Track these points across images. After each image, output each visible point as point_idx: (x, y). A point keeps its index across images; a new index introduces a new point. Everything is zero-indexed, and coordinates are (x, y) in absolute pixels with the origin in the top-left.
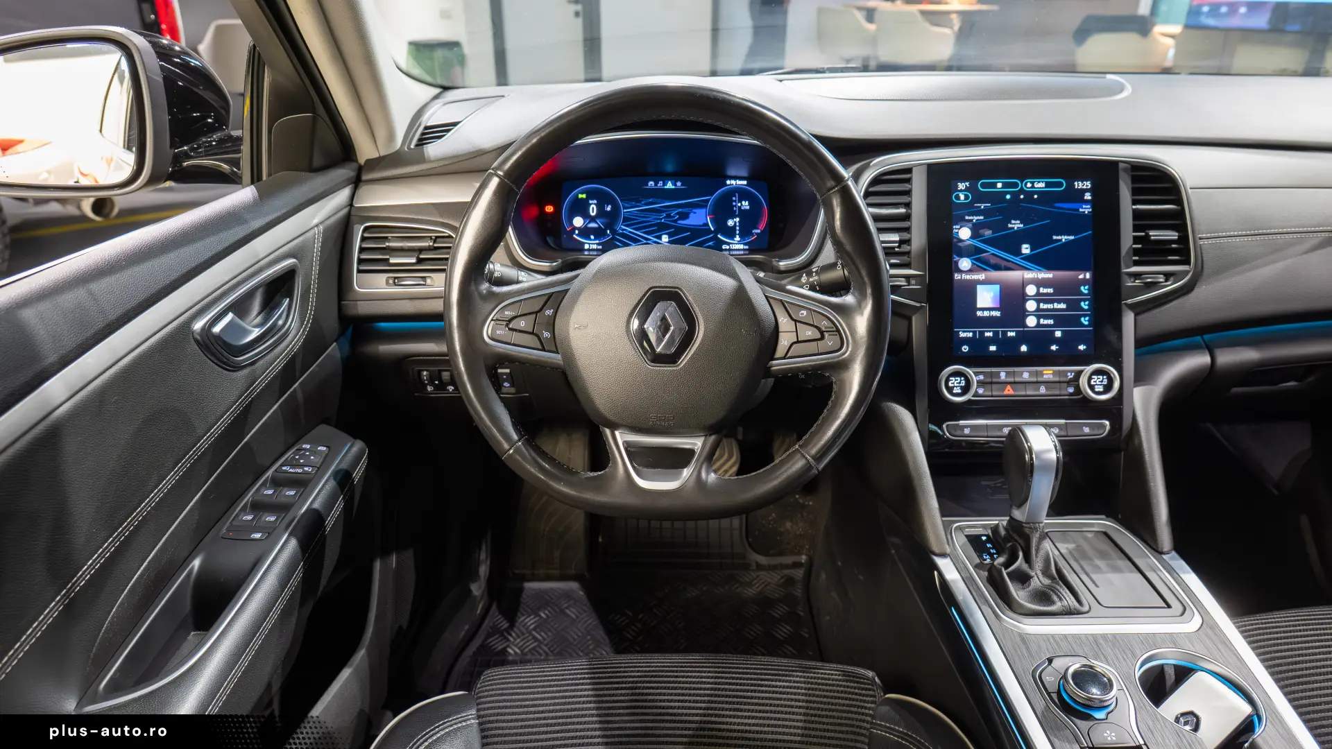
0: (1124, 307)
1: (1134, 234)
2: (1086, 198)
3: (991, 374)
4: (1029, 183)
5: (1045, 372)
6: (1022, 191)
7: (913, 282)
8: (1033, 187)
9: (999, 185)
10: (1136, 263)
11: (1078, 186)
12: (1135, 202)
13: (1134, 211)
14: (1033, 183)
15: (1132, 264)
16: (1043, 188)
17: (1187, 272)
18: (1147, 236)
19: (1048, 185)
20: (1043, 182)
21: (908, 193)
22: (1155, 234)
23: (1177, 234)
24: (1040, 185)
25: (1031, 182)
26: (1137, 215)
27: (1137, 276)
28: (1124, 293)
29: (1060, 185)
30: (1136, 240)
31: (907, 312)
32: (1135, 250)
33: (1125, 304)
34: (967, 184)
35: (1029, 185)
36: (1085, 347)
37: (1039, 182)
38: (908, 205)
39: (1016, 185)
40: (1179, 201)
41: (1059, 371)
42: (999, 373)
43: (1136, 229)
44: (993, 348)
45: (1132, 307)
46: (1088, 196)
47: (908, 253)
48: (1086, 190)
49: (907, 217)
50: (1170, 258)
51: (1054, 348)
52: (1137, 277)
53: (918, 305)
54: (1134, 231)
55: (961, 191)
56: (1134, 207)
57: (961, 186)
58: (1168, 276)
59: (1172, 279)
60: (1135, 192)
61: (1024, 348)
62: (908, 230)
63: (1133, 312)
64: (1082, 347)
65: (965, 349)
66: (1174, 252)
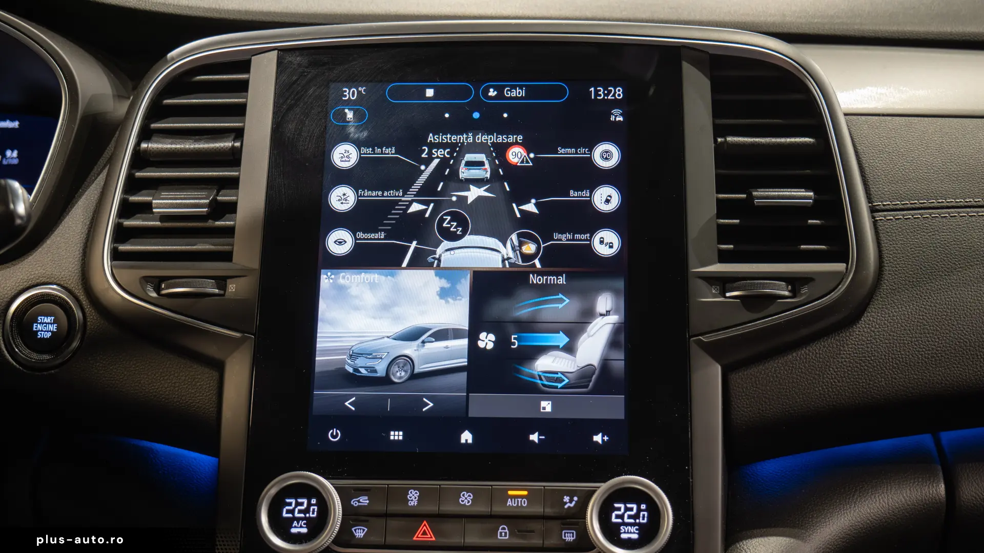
0: (695, 350)
1: (721, 196)
2: (613, 118)
3: (388, 494)
4: (491, 90)
5: (510, 493)
6: (477, 104)
7: (232, 287)
8: (500, 95)
9: (430, 93)
10: (724, 257)
11: (597, 94)
12: (719, 131)
13: (718, 148)
14: (500, 90)
15: (716, 257)
16: (522, 98)
17: (842, 276)
18: (751, 198)
19: (531, 93)
20: (521, 88)
21: (240, 111)
22: (766, 195)
23: (811, 194)
24: (518, 93)
25: (495, 88)
26: (723, 156)
27: (724, 282)
28: (696, 320)
29: (560, 93)
30: (724, 208)
31: (212, 350)
32: (720, 227)
33: (700, 344)
34: (362, 89)
35: (492, 93)
36: (606, 438)
37: (514, 87)
38: (239, 134)
39: (466, 93)
40: (817, 128)
41: (545, 491)
42: (405, 491)
43: (722, 184)
44: (396, 436)
45: (715, 351)
46: (617, 116)
47: (229, 232)
48: (616, 103)
49: (233, 158)
50: (802, 246)
51: (534, 437)
52: (728, 285)
53: (238, 335)
54: (718, 192)
55: (349, 103)
56: (719, 140)
57: (350, 93)
58: (795, 282)
59: (805, 290)
60: (718, 110)
61: (467, 437)
62: (233, 183)
63: (718, 361)
64: (598, 438)
65: (335, 435)
66: (814, 235)
